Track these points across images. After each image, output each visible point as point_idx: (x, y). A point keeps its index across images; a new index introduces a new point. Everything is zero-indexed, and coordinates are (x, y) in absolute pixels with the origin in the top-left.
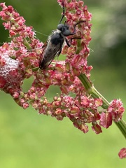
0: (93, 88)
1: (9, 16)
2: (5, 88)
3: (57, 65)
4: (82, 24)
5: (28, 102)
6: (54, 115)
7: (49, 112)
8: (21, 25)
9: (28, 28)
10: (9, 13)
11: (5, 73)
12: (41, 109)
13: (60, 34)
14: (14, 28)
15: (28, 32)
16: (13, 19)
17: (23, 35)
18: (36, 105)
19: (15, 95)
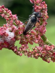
0: (47, 40)
1: (3, 11)
2: (9, 47)
3: (32, 32)
4: (43, 11)
5: (21, 52)
6: (35, 57)
7: (32, 56)
8: (10, 14)
9: (15, 15)
10: (3, 9)
11: (8, 40)
12: (29, 55)
13: (35, 17)
14: (7, 16)
15: (15, 17)
16: (5, 12)
17: (13, 19)
18: (26, 54)
19: (15, 50)
